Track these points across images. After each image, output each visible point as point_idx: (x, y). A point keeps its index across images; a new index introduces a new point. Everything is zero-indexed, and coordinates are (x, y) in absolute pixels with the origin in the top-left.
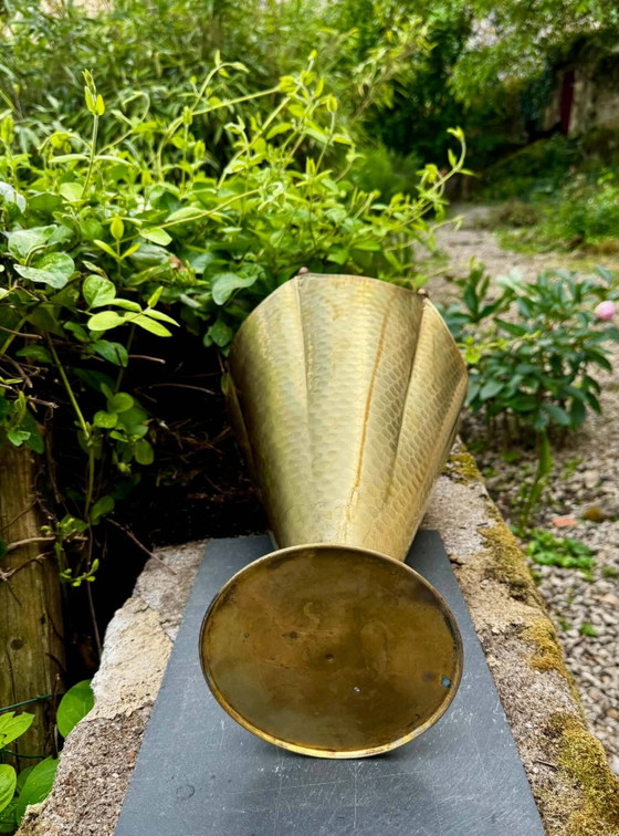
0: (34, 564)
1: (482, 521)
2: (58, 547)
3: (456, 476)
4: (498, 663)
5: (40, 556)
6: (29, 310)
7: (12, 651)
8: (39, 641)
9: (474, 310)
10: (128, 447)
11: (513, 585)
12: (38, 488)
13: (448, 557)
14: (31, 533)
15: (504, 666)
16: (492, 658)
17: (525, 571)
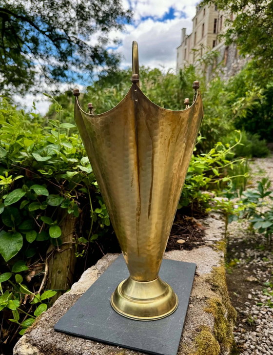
0: (69, 250)
1: (215, 264)
2: (76, 245)
3: (215, 248)
5: (71, 247)
6: (83, 178)
7: (57, 274)
8: (66, 273)
10: (103, 220)
11: (214, 286)
12: (76, 228)
13: (196, 272)
14: (71, 240)
15: (195, 308)
16: (192, 305)
17: (221, 283)
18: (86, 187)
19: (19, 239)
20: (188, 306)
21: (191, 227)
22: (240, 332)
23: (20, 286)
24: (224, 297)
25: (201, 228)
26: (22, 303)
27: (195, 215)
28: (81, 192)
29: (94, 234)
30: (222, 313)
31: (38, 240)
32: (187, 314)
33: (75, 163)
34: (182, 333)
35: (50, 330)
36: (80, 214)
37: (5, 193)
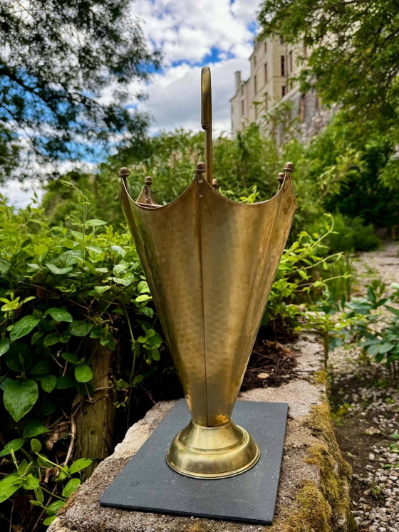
0: (104, 399)
1: (315, 402)
2: (114, 392)
3: (312, 381)
4: (289, 458)
5: (107, 395)
6: (117, 295)
7: (90, 435)
8: (102, 433)
9: (374, 302)
10: (150, 352)
11: (314, 430)
12: (111, 366)
13: (288, 415)
14: (105, 385)
15: (291, 460)
16: (287, 456)
17: (325, 425)
18: (122, 307)
19: (33, 388)
20: (283, 459)
21: (275, 355)
22: (362, 509)
23: (37, 456)
24: (331, 444)
25: (290, 356)
26: (43, 481)
27: (281, 338)
28: (115, 314)
29: (137, 375)
30: (330, 465)
31: (59, 388)
32: (281, 468)
33: (104, 274)
34: (278, 492)
35: (94, 505)
36: (117, 346)
37: (10, 322)
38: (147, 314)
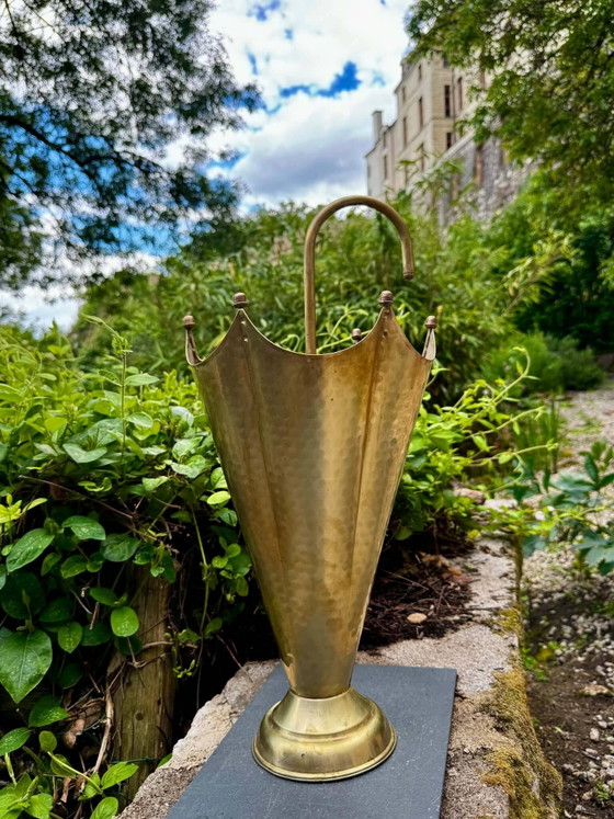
0: (159, 660)
1: (500, 666)
2: (174, 649)
3: (496, 627)
4: (457, 774)
5: (163, 655)
6: (180, 490)
7: (136, 721)
8: (154, 717)
9: (596, 478)
10: (233, 582)
11: (500, 719)
12: (170, 607)
13: (456, 690)
14: (160, 638)
15: (463, 776)
16: (454, 770)
17: (518, 710)
18: (188, 509)
19: (44, 647)
20: (446, 774)
21: (437, 579)
23: (50, 758)
24: (526, 743)
25: (460, 581)
26: (59, 799)
27: (445, 548)
28: (176, 521)
29: (213, 617)
30: (526, 783)
31: (86, 644)
32: (444, 792)
33: (159, 455)
36: (178, 574)
37: (7, 541)
38: (227, 521)
